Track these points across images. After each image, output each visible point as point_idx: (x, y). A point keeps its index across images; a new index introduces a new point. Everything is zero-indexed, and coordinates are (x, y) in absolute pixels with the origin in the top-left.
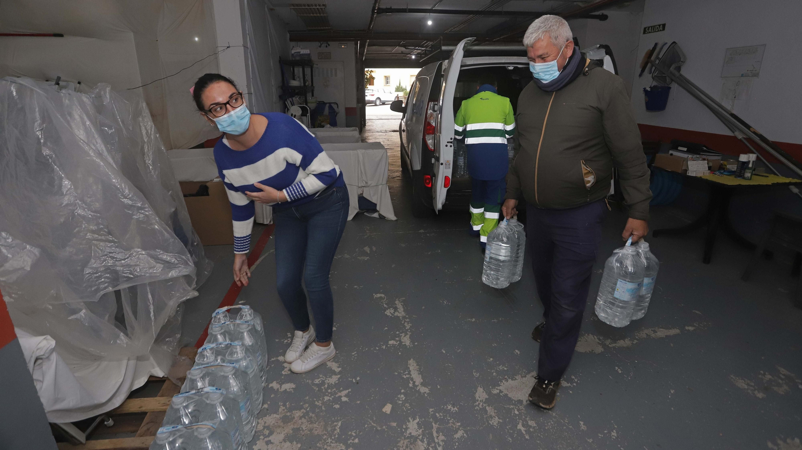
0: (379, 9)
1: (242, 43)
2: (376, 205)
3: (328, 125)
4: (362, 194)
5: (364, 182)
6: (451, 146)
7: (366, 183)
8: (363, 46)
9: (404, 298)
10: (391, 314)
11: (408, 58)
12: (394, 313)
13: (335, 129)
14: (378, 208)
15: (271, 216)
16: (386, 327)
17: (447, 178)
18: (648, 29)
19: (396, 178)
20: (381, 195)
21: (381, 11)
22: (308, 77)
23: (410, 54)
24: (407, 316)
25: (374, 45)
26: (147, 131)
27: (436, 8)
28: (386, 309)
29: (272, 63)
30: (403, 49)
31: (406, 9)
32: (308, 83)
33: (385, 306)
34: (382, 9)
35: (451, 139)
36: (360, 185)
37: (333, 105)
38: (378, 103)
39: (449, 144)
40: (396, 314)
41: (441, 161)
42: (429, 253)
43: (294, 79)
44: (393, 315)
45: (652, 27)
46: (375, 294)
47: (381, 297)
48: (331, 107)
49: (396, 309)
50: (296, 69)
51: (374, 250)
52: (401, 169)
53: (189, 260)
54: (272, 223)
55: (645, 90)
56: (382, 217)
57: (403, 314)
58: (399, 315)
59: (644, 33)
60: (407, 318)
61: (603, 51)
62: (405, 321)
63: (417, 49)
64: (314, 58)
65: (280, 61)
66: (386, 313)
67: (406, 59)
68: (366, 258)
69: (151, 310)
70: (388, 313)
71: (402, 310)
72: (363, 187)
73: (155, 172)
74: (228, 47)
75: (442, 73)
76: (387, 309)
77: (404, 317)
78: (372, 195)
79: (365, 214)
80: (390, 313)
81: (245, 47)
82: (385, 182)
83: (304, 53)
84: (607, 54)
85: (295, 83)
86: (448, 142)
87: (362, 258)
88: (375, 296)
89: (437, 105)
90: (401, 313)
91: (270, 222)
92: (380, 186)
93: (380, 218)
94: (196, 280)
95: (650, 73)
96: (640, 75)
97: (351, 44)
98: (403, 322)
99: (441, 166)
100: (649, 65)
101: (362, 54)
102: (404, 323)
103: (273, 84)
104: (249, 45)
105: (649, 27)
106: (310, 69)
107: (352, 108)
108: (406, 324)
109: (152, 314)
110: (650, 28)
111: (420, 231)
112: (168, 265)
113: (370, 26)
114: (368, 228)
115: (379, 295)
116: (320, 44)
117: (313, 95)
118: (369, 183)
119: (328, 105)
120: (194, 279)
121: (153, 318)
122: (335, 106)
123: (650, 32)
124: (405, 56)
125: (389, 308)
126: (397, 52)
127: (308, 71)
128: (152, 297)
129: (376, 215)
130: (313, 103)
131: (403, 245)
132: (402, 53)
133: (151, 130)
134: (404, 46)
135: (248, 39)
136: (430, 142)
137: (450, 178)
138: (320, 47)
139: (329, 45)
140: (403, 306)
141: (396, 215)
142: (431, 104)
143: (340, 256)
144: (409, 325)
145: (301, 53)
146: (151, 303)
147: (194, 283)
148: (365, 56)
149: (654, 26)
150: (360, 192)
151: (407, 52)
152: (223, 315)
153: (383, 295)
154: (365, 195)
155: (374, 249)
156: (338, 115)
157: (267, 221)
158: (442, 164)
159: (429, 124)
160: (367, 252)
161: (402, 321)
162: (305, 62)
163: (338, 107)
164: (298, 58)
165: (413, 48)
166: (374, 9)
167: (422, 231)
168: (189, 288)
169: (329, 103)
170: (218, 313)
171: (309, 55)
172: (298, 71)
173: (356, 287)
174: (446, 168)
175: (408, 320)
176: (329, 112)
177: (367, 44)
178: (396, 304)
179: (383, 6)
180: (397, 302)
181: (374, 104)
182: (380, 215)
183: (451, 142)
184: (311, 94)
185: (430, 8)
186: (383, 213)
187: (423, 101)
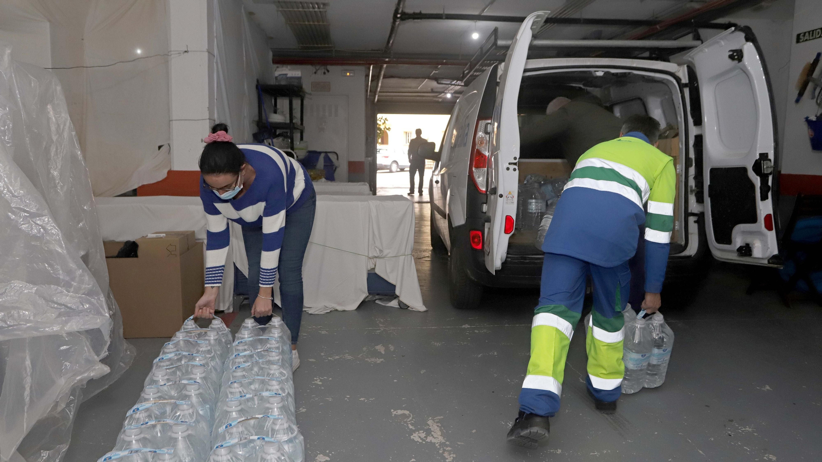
0: (403, 14)
1: (206, 47)
2: (394, 286)
3: (324, 180)
4: (374, 269)
5: (377, 250)
6: (515, 170)
7: (381, 251)
8: (376, 78)
9: (442, 417)
10: (421, 439)
11: (440, 100)
12: (426, 437)
13: (333, 183)
14: (397, 292)
15: (231, 298)
16: (413, 458)
17: (508, 219)
18: (804, 36)
19: (424, 259)
20: (403, 272)
21: (406, 17)
22: (297, 114)
23: (443, 92)
24: (447, 443)
25: (392, 77)
26: (59, 126)
27: (486, 13)
28: (412, 432)
29: (246, 87)
30: (434, 84)
31: (441, 14)
32: (297, 120)
33: (411, 427)
34: (408, 14)
35: (515, 158)
36: (371, 255)
37: (331, 156)
38: (394, 168)
39: (512, 167)
40: (429, 439)
41: (500, 191)
42: (480, 356)
43: (275, 112)
44: (424, 440)
45: (809, 32)
46: (395, 410)
47: (404, 414)
48: (328, 160)
49: (429, 432)
50: (279, 101)
51: (392, 350)
52: (431, 248)
53: (102, 307)
54: (231, 310)
55: (808, 121)
56: (403, 307)
57: (441, 439)
58: (434, 440)
59: (798, 41)
60: (447, 446)
61: (742, 35)
62: (444, 450)
63: (454, 85)
64: (306, 87)
65: (257, 87)
66: (412, 437)
67: (438, 102)
68: (379, 361)
69: (26, 386)
70: (416, 437)
71: (439, 433)
72: (376, 257)
73: (62, 187)
74: (185, 52)
75: (498, 80)
76: (414, 431)
77: (442, 444)
78: (388, 271)
79: (377, 302)
80: (420, 437)
81: (210, 53)
82: (409, 251)
83: (294, 75)
84: (747, 40)
85: (276, 118)
86: (509, 164)
87: (373, 360)
88: (395, 413)
89: (491, 124)
90: (437, 437)
91: (229, 308)
92: (402, 258)
93: (401, 308)
94: (109, 343)
95: (813, 98)
96: (797, 101)
97: (360, 70)
98: (441, 452)
99: (500, 200)
100: (810, 86)
101: (374, 92)
102: (443, 453)
103: (245, 115)
104: (216, 52)
105: (805, 33)
106: (299, 102)
107: (359, 162)
108: (446, 455)
109: (27, 392)
110: (807, 34)
111: (463, 326)
112: (69, 313)
113: (388, 42)
114: (382, 320)
115: (400, 412)
116: (314, 71)
117: (302, 139)
118: (386, 252)
119: (322, 155)
120: (107, 342)
121: (28, 398)
122: (333, 157)
123: (806, 40)
124: (436, 97)
125: (417, 430)
126: (425, 90)
127: (297, 103)
128: (32, 363)
129: (394, 304)
130: (303, 149)
131: (438, 344)
132: (432, 91)
133: (65, 125)
134: (436, 79)
135: (216, 42)
136: (480, 180)
137: (514, 218)
138: (315, 73)
139: (328, 71)
140: (440, 427)
141: (425, 303)
142: (482, 123)
143: (337, 357)
144: (452, 455)
145: (288, 76)
146: (29, 374)
147: (106, 348)
148: (378, 96)
149: (813, 31)
150: (371, 266)
151: (439, 90)
152: (146, 414)
153: (407, 412)
154: (377, 271)
155: (392, 348)
156: (337, 170)
157: (224, 306)
158: (501, 196)
159: (479, 154)
160: (380, 352)
161: (439, 449)
162: (293, 91)
163: (338, 159)
164: (283, 83)
165: (449, 82)
166: (396, 12)
167: (467, 326)
168: (96, 357)
169: (326, 152)
170: (138, 409)
171: (299, 78)
172: (283, 103)
173: (362, 399)
174: (507, 203)
175: (449, 448)
176: (325, 166)
177: (382, 73)
178: (429, 425)
179: (409, 10)
180: (430, 422)
181: (388, 171)
182: (400, 303)
183: (515, 164)
184: (299, 135)
185: (476, 13)
186: (404, 299)
187: (469, 124)
